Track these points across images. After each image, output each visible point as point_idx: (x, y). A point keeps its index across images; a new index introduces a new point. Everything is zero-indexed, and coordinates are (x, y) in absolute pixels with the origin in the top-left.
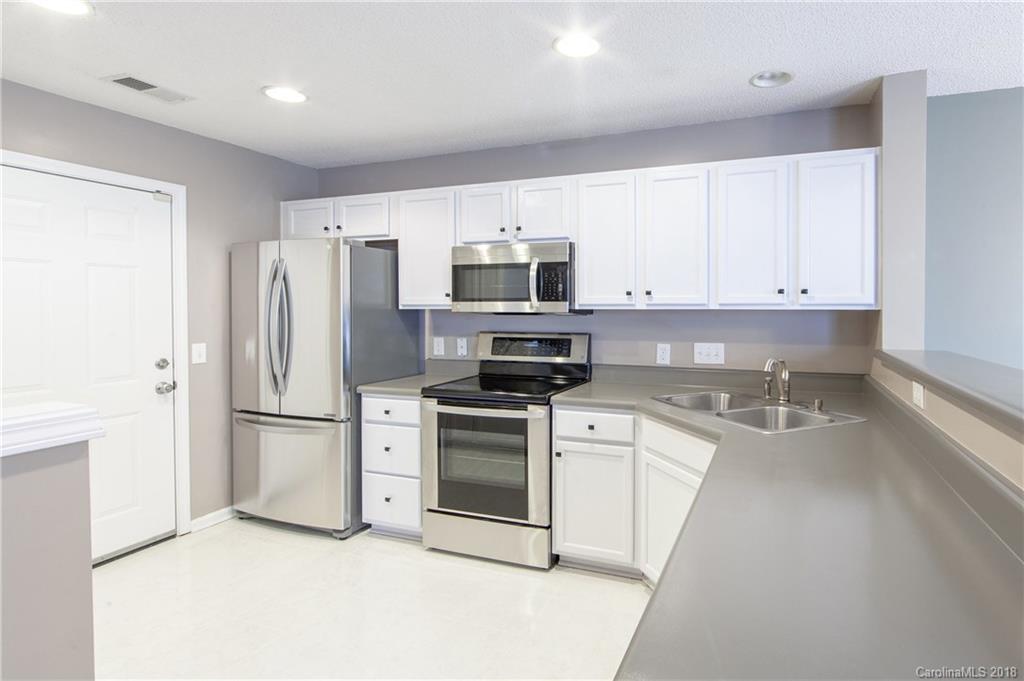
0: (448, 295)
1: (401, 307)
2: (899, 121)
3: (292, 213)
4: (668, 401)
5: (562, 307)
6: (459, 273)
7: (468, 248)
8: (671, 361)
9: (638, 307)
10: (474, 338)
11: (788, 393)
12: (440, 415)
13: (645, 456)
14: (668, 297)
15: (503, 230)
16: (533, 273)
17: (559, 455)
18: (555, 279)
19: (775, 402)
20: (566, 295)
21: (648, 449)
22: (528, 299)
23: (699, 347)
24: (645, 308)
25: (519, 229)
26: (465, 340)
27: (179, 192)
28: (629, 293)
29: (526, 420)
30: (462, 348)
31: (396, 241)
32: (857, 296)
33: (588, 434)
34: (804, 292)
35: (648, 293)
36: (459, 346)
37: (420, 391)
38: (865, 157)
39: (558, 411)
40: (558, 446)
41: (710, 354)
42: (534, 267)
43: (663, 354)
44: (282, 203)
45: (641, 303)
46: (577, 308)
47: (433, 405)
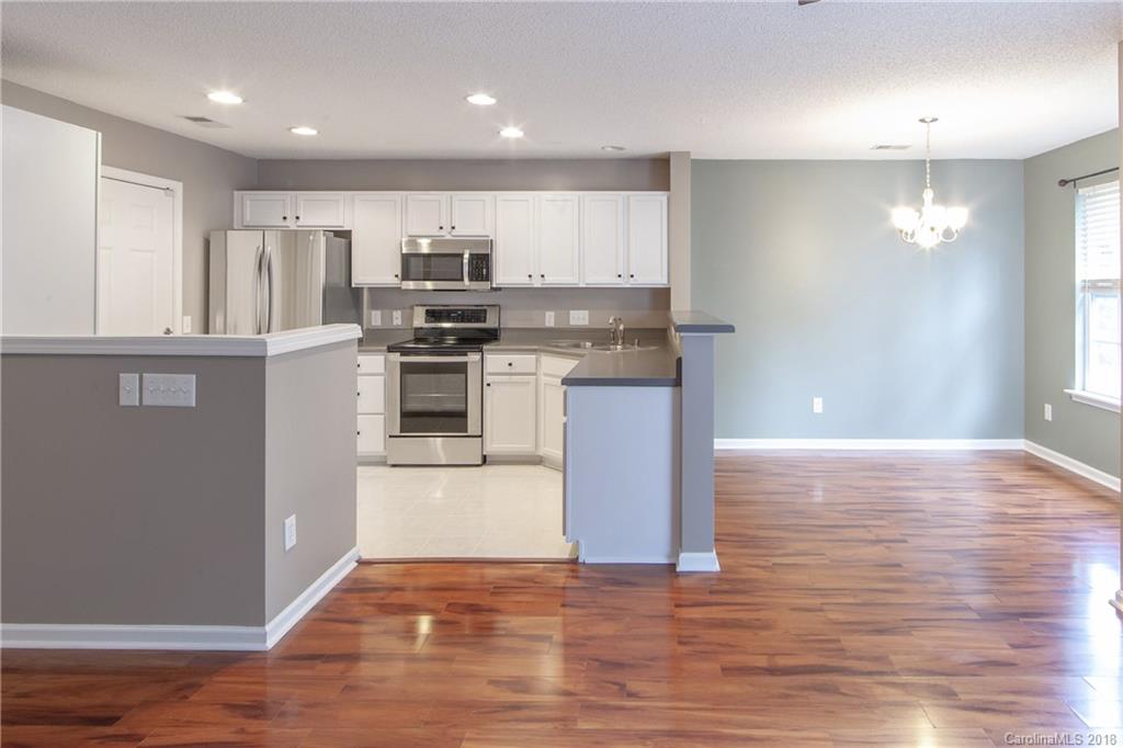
0: (397, 276)
1: (353, 286)
2: (679, 176)
3: (248, 202)
4: (557, 346)
5: (485, 285)
6: (406, 259)
7: (413, 241)
8: (555, 324)
9: (535, 286)
10: (408, 311)
11: (623, 338)
12: (402, 363)
13: (543, 379)
14: (556, 278)
15: (441, 228)
16: (466, 261)
17: (489, 385)
18: (481, 265)
19: (617, 344)
20: (488, 278)
21: (546, 375)
22: (462, 280)
23: (573, 313)
24: (540, 286)
25: (453, 228)
26: (399, 312)
27: (178, 186)
28: (530, 276)
29: (466, 363)
30: (397, 319)
31: (350, 231)
32: (658, 279)
33: (508, 369)
34: (632, 276)
35: (543, 276)
36: (394, 317)
37: (385, 348)
38: (661, 196)
39: (489, 356)
40: (488, 379)
41: (579, 318)
42: (466, 256)
43: (550, 319)
44: (236, 193)
45: (537, 283)
46: (494, 286)
47: (397, 358)
